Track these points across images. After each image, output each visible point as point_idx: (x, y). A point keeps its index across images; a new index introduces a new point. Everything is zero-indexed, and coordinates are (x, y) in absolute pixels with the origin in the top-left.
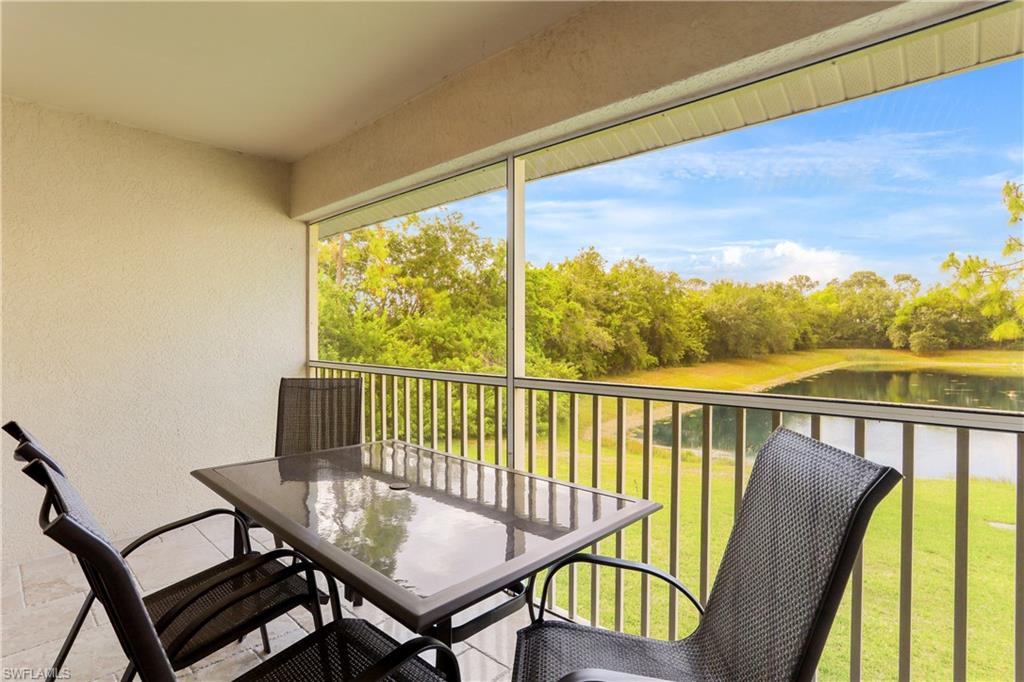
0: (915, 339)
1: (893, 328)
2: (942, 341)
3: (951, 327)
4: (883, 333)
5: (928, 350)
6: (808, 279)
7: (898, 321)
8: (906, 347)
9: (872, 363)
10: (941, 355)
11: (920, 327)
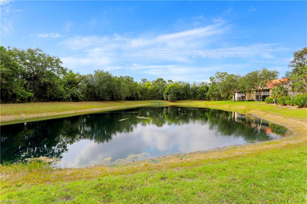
0: (169, 97)
1: (164, 94)
2: (175, 97)
3: (178, 94)
4: (162, 95)
5: (173, 100)
6: (146, 80)
7: (166, 92)
8: (167, 100)
9: (158, 104)
10: (175, 102)
11: (171, 93)
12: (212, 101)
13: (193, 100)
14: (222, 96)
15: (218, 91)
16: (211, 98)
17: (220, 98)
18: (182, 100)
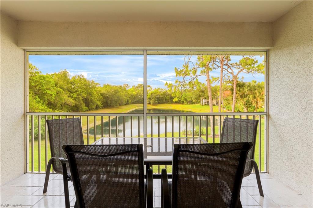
0: (151, 101)
2: (156, 102)
3: (158, 98)
5: (154, 104)
6: (128, 85)
7: (148, 97)
8: (150, 103)
10: (156, 105)
11: (152, 99)
12: (185, 104)
13: (170, 104)
14: (194, 101)
15: (191, 98)
16: (184, 102)
17: (191, 102)
18: (161, 103)
